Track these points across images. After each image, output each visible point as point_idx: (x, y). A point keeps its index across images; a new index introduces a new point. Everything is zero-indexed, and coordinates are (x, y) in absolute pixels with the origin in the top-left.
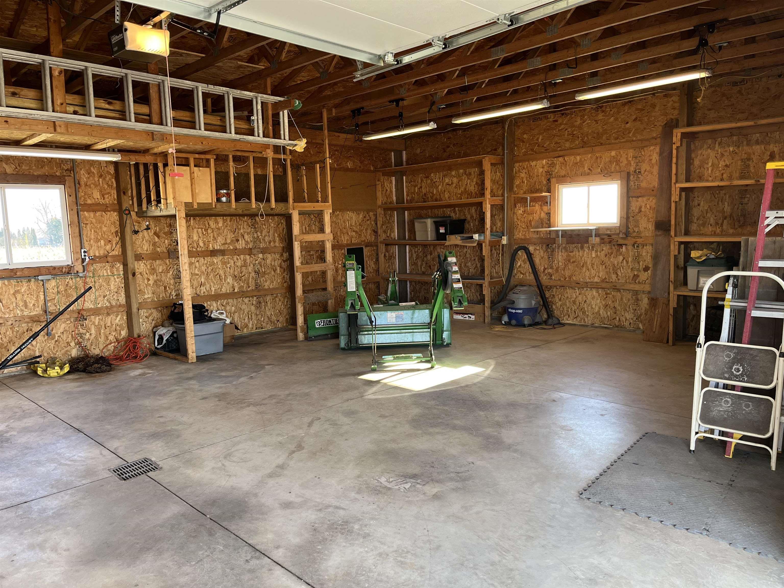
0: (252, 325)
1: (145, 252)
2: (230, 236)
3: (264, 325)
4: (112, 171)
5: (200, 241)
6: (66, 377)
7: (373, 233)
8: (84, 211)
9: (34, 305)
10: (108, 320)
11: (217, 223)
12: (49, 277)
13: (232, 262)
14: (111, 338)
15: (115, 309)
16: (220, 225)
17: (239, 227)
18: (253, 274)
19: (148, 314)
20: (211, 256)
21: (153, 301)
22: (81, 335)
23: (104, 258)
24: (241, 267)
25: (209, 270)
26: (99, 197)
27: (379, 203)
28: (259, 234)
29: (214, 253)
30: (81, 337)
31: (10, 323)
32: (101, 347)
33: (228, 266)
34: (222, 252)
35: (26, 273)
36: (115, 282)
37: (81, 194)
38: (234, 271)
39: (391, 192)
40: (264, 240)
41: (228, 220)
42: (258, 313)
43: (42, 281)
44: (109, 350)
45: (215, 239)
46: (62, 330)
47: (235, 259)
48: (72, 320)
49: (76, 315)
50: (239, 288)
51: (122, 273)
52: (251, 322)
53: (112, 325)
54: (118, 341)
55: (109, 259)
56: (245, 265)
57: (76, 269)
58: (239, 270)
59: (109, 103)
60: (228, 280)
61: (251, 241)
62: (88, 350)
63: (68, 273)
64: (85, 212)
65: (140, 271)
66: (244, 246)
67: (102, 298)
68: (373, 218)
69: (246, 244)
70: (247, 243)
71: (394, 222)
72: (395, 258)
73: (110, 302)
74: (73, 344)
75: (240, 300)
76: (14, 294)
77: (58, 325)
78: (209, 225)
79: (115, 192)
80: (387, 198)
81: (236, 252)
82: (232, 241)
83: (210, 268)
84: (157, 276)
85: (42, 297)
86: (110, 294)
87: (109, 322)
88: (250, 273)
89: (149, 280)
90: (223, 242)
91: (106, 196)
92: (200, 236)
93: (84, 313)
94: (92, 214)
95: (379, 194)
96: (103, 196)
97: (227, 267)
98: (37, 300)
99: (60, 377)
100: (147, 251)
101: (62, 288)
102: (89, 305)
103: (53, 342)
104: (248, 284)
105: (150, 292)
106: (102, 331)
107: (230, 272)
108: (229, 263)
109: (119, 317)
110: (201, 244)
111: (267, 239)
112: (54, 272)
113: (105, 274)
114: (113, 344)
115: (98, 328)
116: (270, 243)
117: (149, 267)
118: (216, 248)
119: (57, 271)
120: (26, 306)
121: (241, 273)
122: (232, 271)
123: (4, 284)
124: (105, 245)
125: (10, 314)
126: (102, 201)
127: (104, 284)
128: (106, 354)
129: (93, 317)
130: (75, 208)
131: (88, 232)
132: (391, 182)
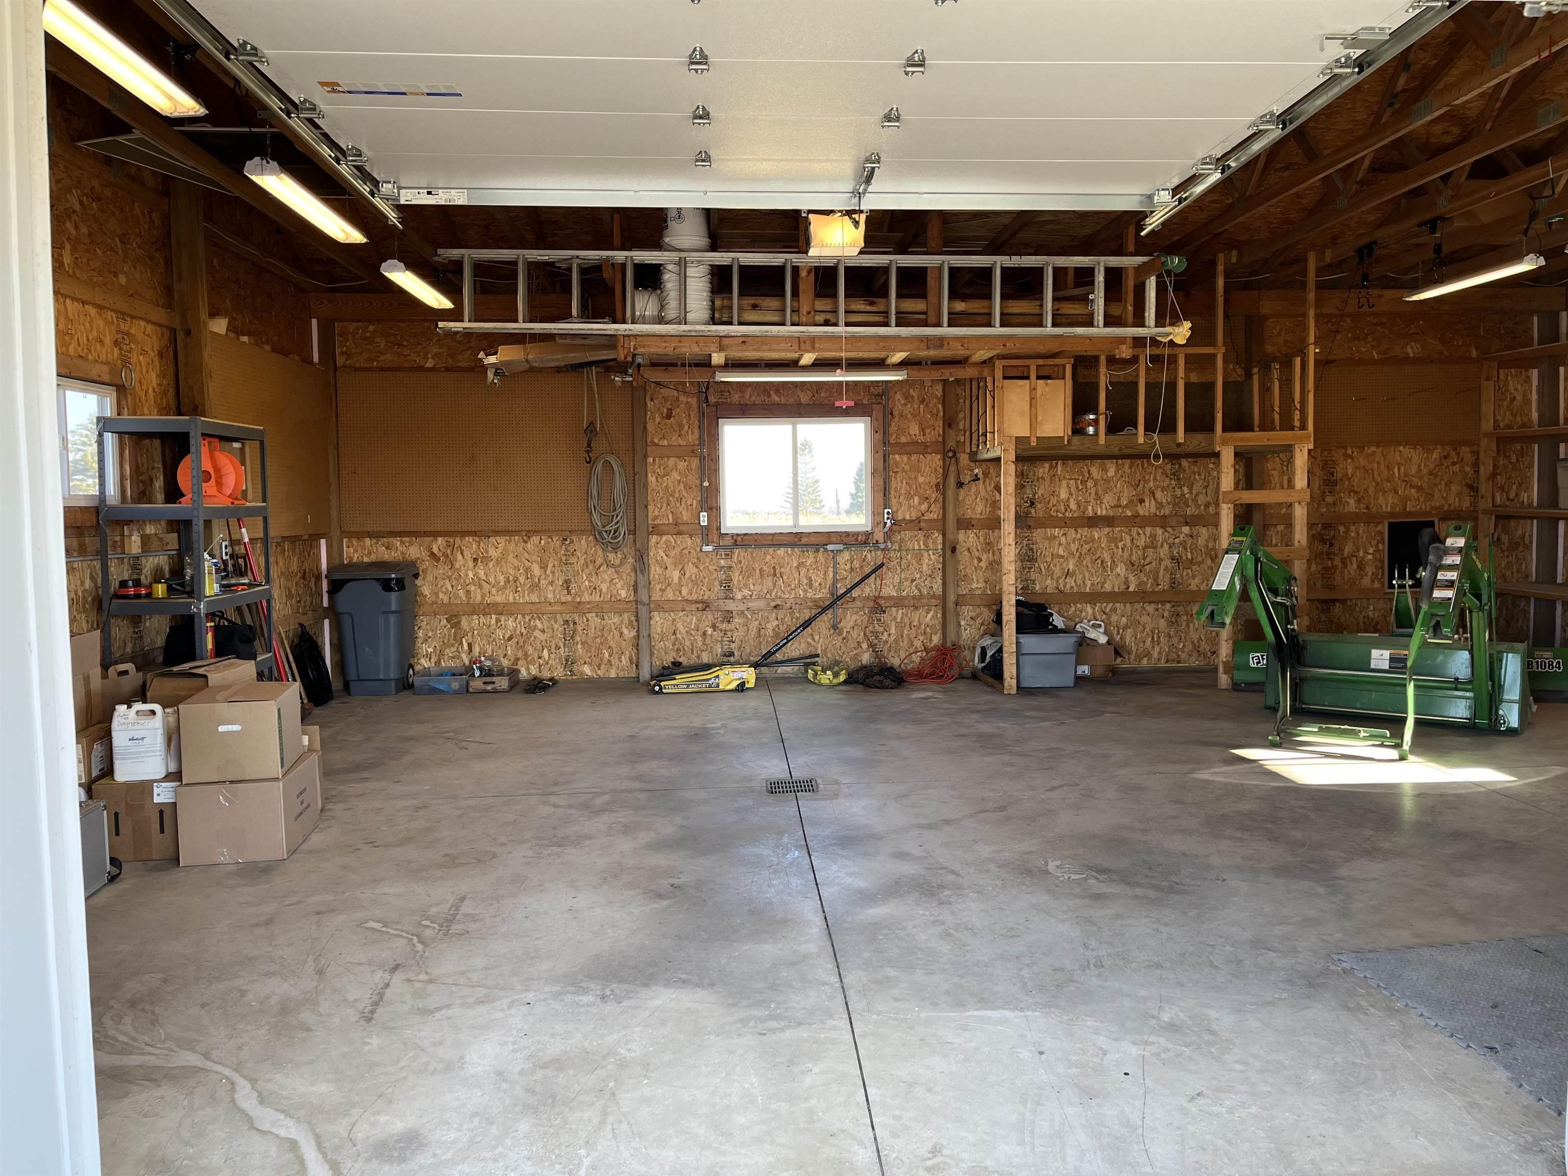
0: (1160, 653)
1: (978, 516)
2: (1127, 495)
3: (1183, 656)
4: (939, 393)
5: (1072, 500)
6: (838, 688)
7: (1466, 490)
8: (894, 454)
9: (820, 584)
10: (916, 616)
11: (1106, 471)
12: (841, 547)
13: (1128, 539)
14: (918, 644)
15: (925, 601)
16: (1111, 473)
17: (1147, 478)
18: (1167, 563)
19: (974, 614)
20: (1089, 527)
21: (984, 593)
22: (876, 634)
23: (916, 524)
24: (1146, 547)
25: (1084, 551)
26: (917, 432)
27: (1487, 425)
28: (1186, 490)
29: (1093, 522)
30: (877, 637)
31: (788, 605)
32: (903, 655)
33: (1120, 545)
34: (1109, 521)
35: (813, 540)
36: (930, 559)
37: (893, 428)
38: (1131, 554)
39: (1527, 401)
40: (1195, 501)
41: (1127, 466)
42: (1172, 633)
43: (832, 551)
44: (913, 662)
45: (1098, 497)
46: (852, 623)
47: (1134, 533)
48: (866, 611)
49: (871, 604)
50: (1137, 585)
51: (940, 547)
52: (1157, 649)
53: (920, 624)
54: (926, 650)
55: (923, 524)
56: (1153, 544)
57: (876, 537)
58: (1140, 553)
59: (872, 304)
60: (1118, 570)
61: (1169, 503)
62: (885, 657)
63: (865, 543)
64: (897, 456)
65: (968, 545)
66: (1153, 510)
67: (907, 583)
68: (1469, 458)
69: (1157, 508)
70: (1160, 505)
71: (1531, 466)
72: (1528, 547)
73: (919, 590)
74: (865, 646)
75: (1136, 606)
76: (798, 567)
77: (848, 615)
78: (1089, 473)
79: (941, 425)
80: (1514, 416)
81: (1136, 521)
82: (1131, 501)
83: (1087, 547)
84: (993, 555)
85: (831, 575)
86: (921, 578)
87: (916, 620)
88: (1161, 560)
89: (980, 560)
90: (1114, 502)
91: (927, 431)
92: (1073, 491)
93: (882, 602)
94: (905, 458)
95: (1487, 408)
96: (923, 431)
97: (1117, 547)
98: (825, 579)
99: (832, 686)
100: (981, 514)
101: (857, 564)
102: (889, 591)
103: (840, 638)
104: (1156, 579)
105: (981, 580)
106: (906, 632)
107: (1121, 556)
108: (1121, 540)
109: (931, 613)
110: (1073, 506)
111: (1201, 499)
112: (845, 540)
113: (917, 547)
114: (919, 654)
115: (900, 626)
116: (1207, 506)
117: (981, 539)
118: (1099, 513)
119: (850, 538)
120: (811, 586)
121: (1144, 559)
122: (1126, 555)
123: (787, 552)
124: (920, 504)
125: (790, 594)
126: (921, 438)
127: (913, 561)
128: (909, 668)
129: (894, 609)
130: (881, 449)
131: (899, 485)
132: (1528, 380)
